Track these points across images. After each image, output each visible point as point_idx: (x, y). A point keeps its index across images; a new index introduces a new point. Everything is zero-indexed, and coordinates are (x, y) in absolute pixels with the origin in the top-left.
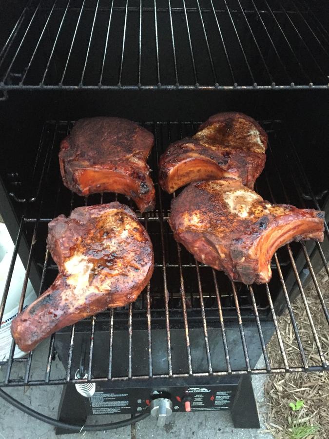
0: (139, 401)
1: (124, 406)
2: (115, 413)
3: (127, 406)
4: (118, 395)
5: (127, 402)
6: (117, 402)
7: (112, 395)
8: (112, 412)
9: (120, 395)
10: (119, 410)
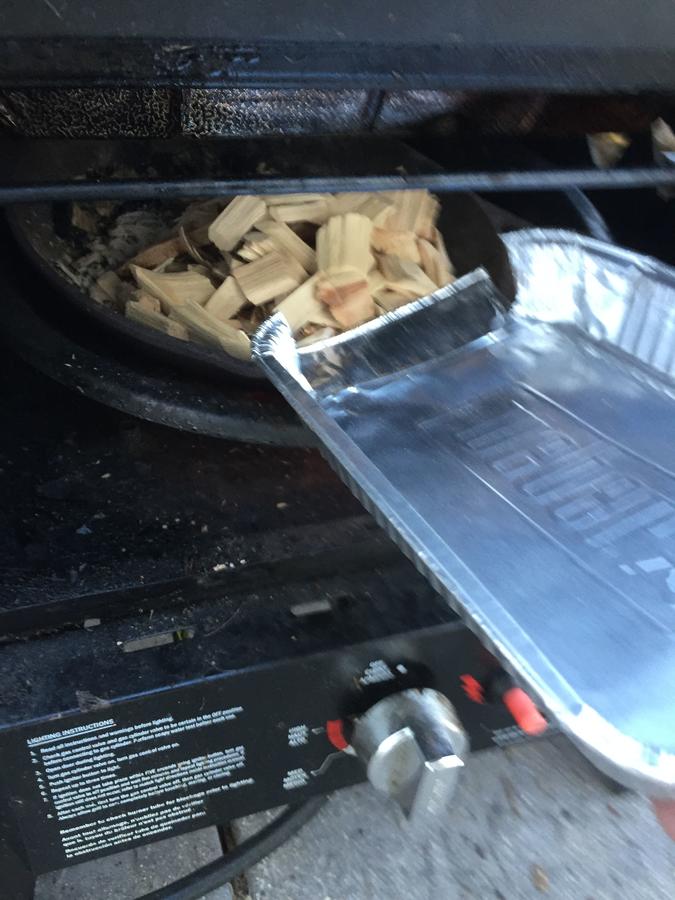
0: (298, 735)
1: (225, 780)
2: (179, 829)
3: (237, 775)
4: (190, 724)
5: (236, 756)
6: (185, 766)
7: (164, 727)
8: (165, 827)
9: (204, 721)
10: (197, 809)
